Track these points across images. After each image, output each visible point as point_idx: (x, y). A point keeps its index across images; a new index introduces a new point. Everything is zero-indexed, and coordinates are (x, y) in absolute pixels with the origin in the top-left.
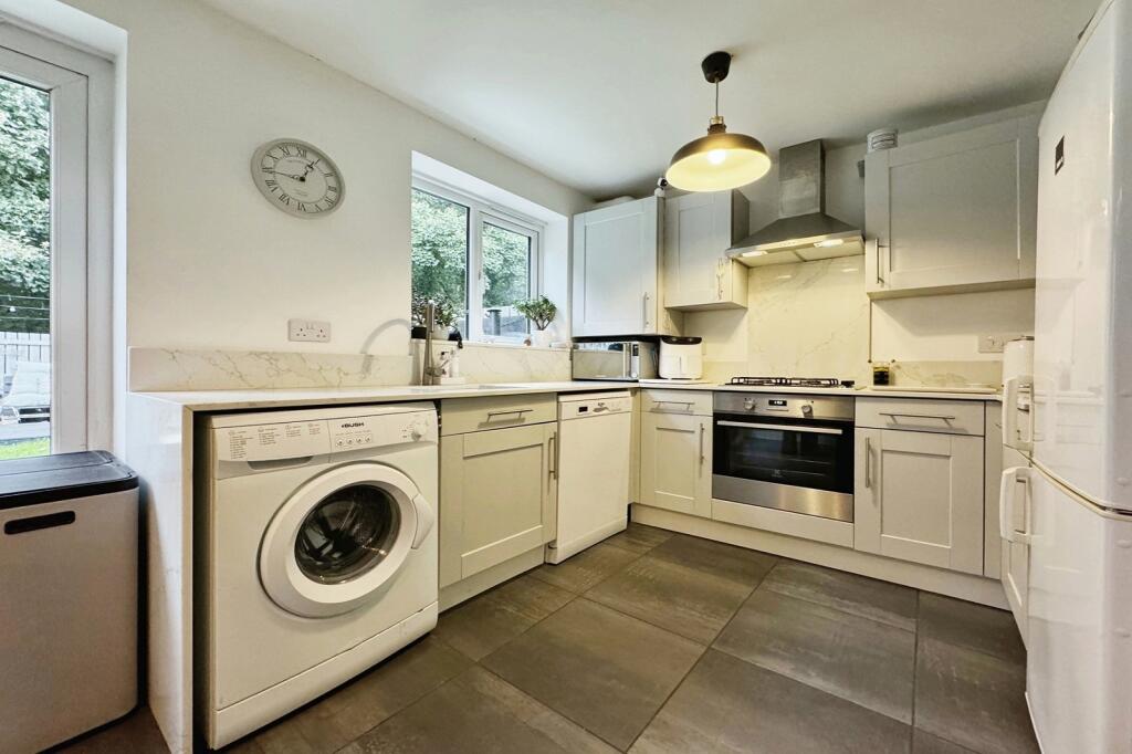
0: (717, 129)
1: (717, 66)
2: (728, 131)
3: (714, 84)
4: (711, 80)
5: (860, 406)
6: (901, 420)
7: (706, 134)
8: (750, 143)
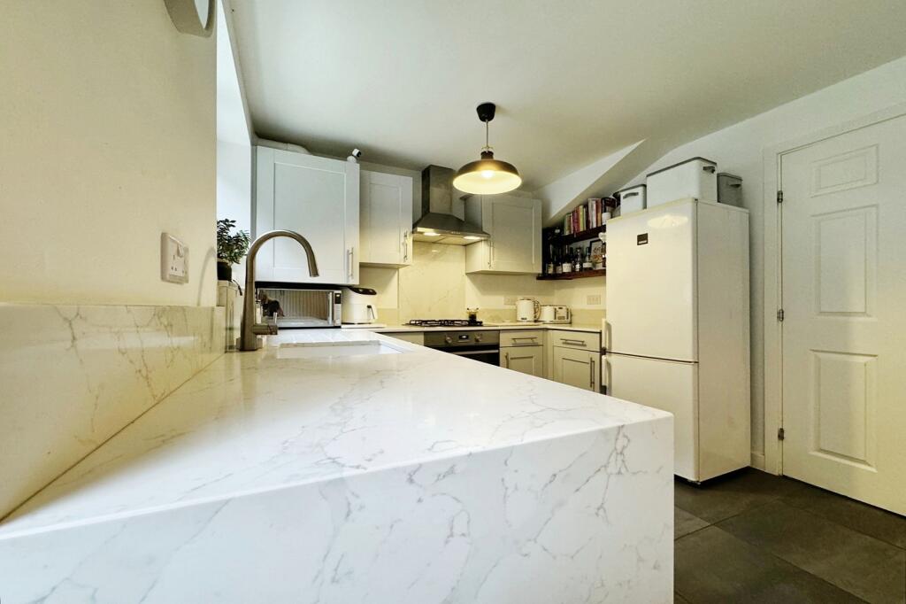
0: (487, 155)
1: (487, 112)
2: (495, 157)
3: (485, 123)
4: (483, 119)
5: (502, 336)
6: (518, 341)
7: (479, 158)
8: (508, 167)
